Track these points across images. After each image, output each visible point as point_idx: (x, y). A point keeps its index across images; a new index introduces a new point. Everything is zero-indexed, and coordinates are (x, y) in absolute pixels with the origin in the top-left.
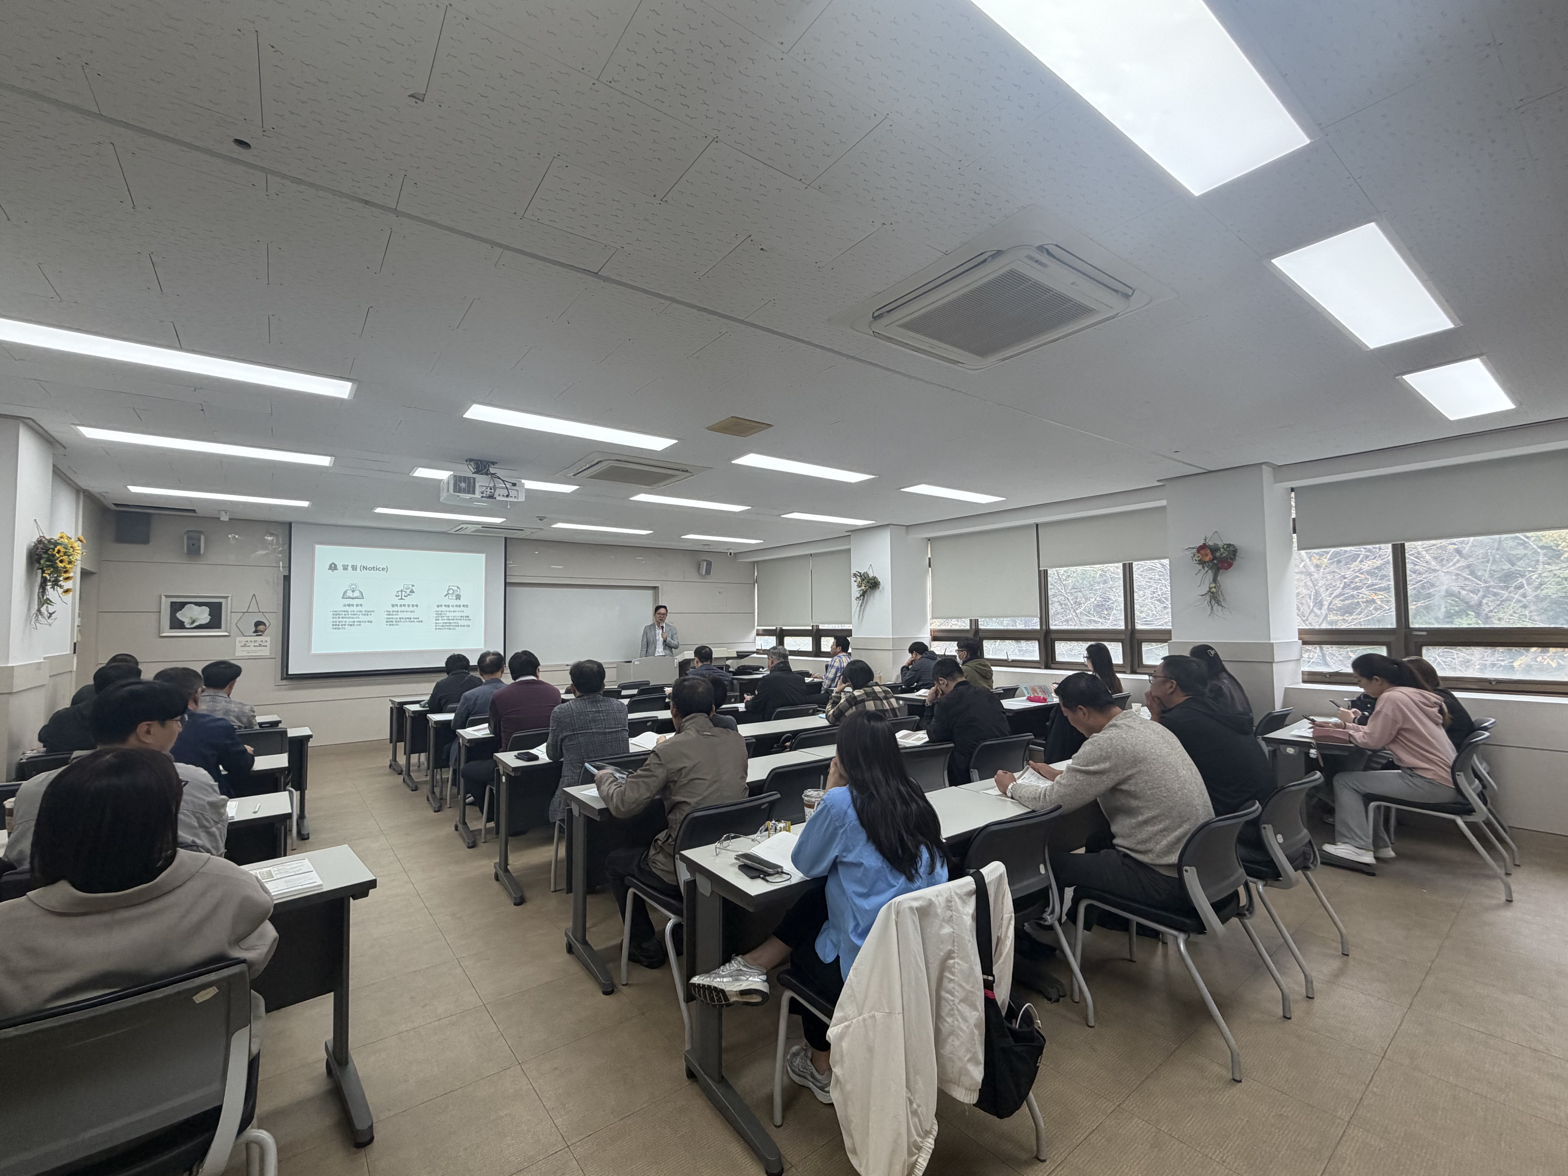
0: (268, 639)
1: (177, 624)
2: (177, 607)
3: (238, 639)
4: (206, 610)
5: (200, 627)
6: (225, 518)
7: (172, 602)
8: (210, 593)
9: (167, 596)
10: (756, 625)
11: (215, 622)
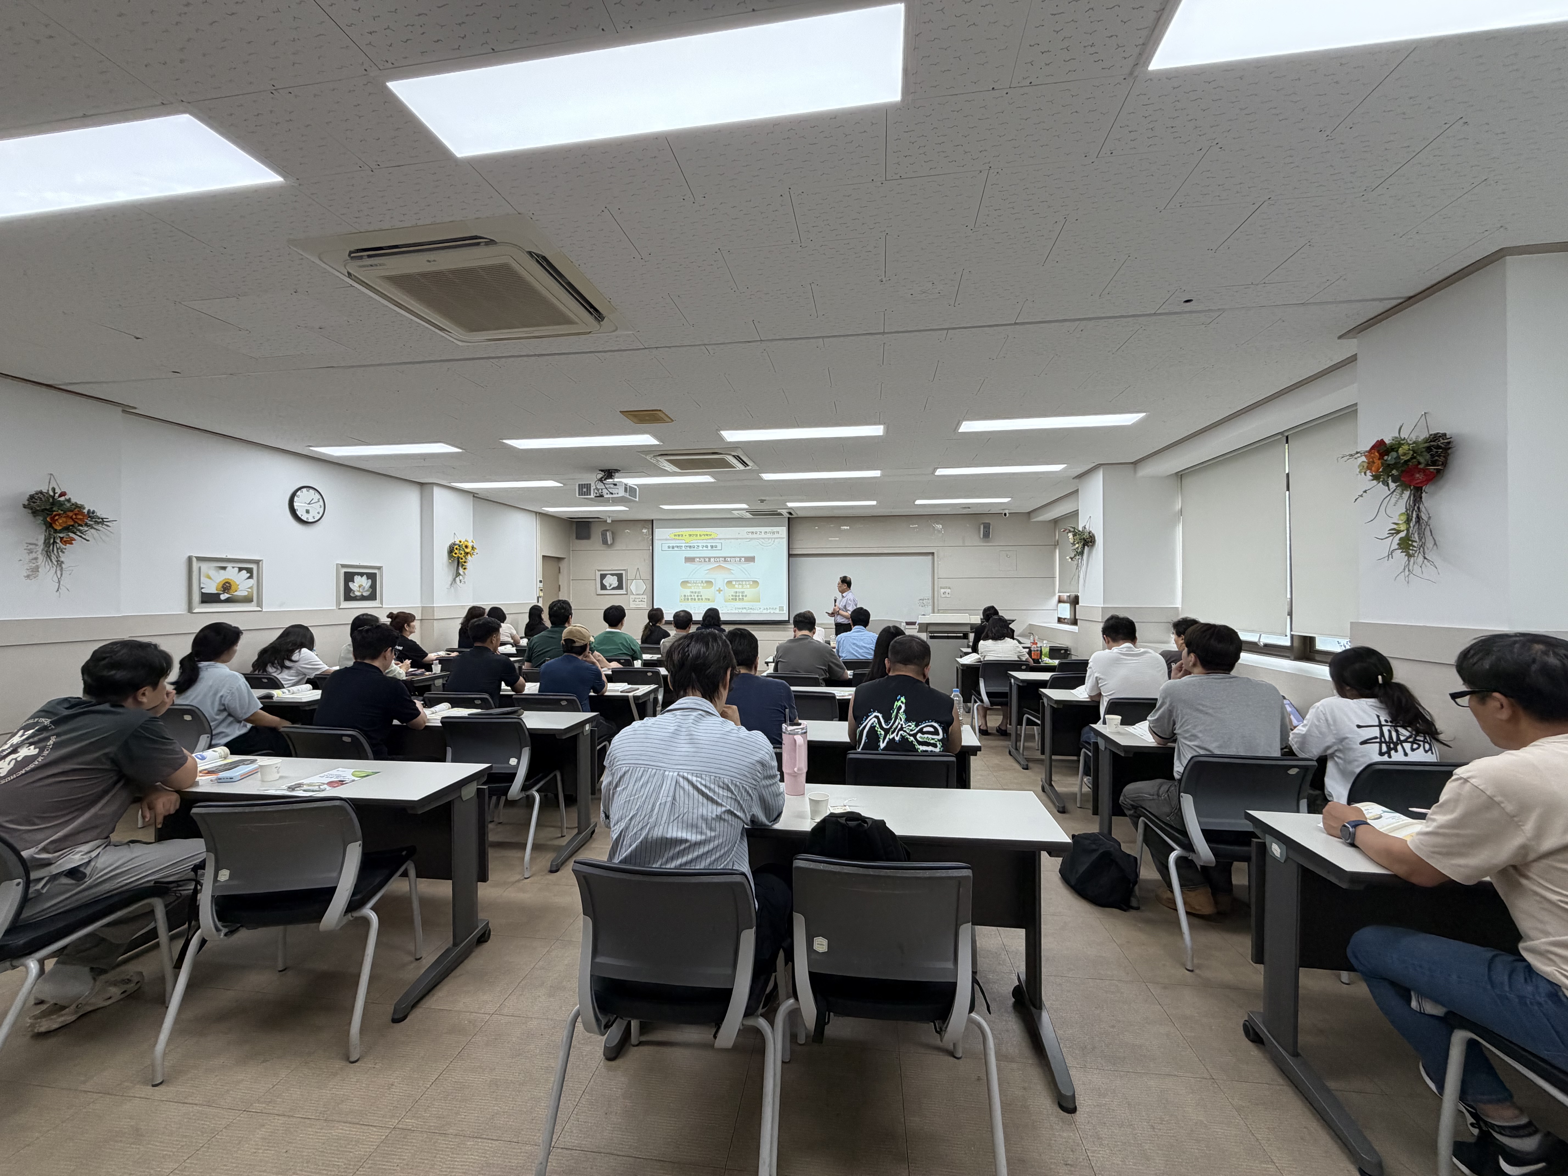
0: (645, 597)
1: (603, 587)
2: (603, 577)
3: (631, 596)
4: (616, 578)
5: (614, 589)
6: (609, 521)
7: (601, 575)
8: (617, 567)
9: (599, 571)
10: (1057, 591)
11: (620, 587)
